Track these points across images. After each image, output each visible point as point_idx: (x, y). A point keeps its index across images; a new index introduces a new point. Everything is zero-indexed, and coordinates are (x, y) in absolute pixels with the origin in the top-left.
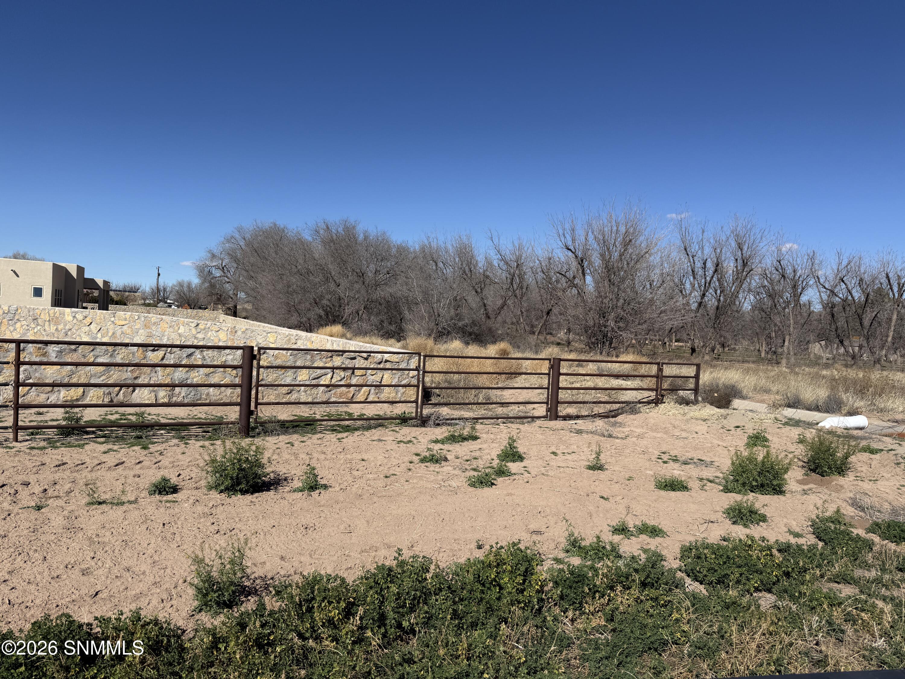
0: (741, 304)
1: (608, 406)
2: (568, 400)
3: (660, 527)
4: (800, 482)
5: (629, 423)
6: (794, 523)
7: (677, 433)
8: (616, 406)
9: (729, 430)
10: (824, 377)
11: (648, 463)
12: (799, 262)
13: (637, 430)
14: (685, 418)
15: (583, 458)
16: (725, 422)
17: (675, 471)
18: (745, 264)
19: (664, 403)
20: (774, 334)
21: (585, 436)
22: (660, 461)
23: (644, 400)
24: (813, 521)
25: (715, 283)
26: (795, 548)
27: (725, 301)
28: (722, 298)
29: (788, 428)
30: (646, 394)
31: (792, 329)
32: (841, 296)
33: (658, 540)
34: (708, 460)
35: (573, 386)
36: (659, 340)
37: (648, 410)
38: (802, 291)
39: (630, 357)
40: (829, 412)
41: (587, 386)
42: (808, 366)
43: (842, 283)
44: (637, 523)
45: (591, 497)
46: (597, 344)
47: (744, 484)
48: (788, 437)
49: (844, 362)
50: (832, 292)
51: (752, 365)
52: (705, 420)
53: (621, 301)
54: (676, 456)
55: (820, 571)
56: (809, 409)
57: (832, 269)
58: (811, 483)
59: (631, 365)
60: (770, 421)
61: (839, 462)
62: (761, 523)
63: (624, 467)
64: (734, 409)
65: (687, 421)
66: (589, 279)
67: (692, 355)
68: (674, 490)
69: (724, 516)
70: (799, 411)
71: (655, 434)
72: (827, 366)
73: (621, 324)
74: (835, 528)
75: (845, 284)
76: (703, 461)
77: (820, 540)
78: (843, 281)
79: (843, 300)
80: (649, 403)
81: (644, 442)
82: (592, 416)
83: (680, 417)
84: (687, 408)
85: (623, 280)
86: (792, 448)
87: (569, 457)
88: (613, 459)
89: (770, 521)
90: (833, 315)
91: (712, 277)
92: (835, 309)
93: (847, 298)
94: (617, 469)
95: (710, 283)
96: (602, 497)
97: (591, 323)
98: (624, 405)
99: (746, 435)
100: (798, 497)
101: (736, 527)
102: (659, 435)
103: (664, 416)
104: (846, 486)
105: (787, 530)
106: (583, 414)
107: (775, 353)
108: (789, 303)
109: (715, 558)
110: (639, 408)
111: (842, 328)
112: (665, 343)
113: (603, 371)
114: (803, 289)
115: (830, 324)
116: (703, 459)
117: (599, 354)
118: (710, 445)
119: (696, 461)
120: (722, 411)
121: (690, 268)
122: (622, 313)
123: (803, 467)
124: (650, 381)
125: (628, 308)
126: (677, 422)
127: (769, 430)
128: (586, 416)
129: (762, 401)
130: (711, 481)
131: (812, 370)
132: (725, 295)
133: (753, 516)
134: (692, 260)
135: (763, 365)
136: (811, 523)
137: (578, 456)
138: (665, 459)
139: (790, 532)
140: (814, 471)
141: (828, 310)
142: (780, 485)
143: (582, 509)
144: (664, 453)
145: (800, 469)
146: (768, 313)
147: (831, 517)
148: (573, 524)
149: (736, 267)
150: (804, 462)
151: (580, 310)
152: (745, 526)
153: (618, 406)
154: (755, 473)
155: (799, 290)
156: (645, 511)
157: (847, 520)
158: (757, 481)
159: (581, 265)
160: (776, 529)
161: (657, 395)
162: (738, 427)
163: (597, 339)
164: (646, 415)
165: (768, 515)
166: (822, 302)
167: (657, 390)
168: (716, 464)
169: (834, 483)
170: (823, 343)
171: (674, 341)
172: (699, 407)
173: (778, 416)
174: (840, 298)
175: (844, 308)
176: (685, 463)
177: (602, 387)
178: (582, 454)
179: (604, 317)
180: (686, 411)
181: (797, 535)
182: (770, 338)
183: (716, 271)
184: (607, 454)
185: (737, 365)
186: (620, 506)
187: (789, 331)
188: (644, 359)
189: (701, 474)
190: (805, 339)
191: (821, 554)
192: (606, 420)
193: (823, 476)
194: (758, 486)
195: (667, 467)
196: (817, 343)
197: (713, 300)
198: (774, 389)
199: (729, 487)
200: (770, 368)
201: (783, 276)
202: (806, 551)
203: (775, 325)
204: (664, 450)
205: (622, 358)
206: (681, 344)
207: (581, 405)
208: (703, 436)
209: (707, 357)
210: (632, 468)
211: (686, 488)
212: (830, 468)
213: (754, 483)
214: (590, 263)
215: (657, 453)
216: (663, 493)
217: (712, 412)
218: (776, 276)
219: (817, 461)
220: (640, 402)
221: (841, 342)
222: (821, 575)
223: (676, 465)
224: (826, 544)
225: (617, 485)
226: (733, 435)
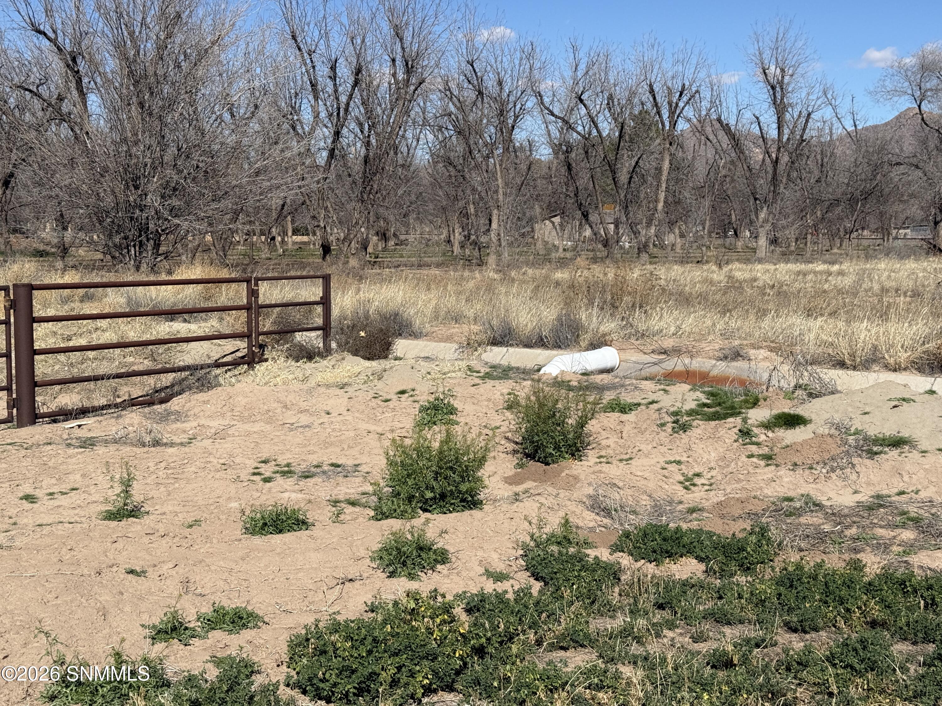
0: (412, 151)
1: (151, 381)
2: (61, 376)
3: (250, 608)
4: (510, 481)
5: (196, 410)
6: (495, 556)
7: (290, 417)
8: (167, 379)
9: (387, 401)
10: (557, 284)
11: (233, 486)
12: (506, 65)
13: (212, 424)
14: (305, 387)
15: (96, 497)
16: (380, 385)
17: (286, 495)
18: (409, 70)
19: (266, 360)
20: (472, 206)
21: (100, 450)
22: (257, 478)
23: (225, 360)
24: (525, 547)
25: (357, 110)
26: (493, 599)
27: (379, 147)
28: (373, 141)
29: (490, 383)
30: (229, 346)
31: (501, 197)
32: (580, 129)
33: (247, 634)
34: (350, 462)
35: (71, 344)
36: (262, 233)
37: (233, 380)
38: (515, 121)
39: (196, 272)
40: (560, 347)
41: (101, 341)
42: (533, 265)
43: (581, 106)
44: (203, 610)
45: (107, 575)
46: (128, 247)
47: (410, 498)
48: (489, 400)
49: (591, 254)
50: (565, 122)
51: (435, 272)
52: (342, 387)
53: (172, 150)
54: (288, 465)
55: (536, 633)
56: (528, 345)
57: (563, 78)
58: (528, 479)
59: (200, 287)
60: (459, 374)
61: (571, 436)
62: (439, 567)
63: (185, 503)
64: (396, 359)
65: (310, 391)
66: (93, 100)
67: (324, 258)
68: (280, 532)
69: (373, 565)
70: (511, 350)
71: (247, 427)
72: (563, 263)
73: (175, 202)
74: (560, 553)
75: (585, 106)
76: (339, 466)
77: (537, 579)
78: (581, 101)
79: (583, 137)
80: (235, 364)
81: (227, 446)
82: (116, 406)
83: (296, 385)
84: (309, 366)
85: (171, 104)
86: (496, 420)
87: (63, 501)
88: (162, 489)
89: (454, 559)
90: (569, 167)
91: (350, 97)
92: (573, 155)
93: (590, 134)
94: (171, 508)
95: (346, 110)
96: (132, 572)
97: (109, 201)
98: (184, 374)
99: (417, 406)
100: (505, 507)
101: (394, 580)
102: (257, 427)
103: (266, 388)
104: (582, 477)
105: (482, 570)
106: (96, 404)
107: (475, 243)
108: (492, 146)
109: (352, 647)
110: (216, 376)
111: (586, 189)
112: (273, 239)
113: (138, 304)
114: (516, 117)
115: (567, 184)
116: (339, 462)
117: (133, 270)
118: (352, 434)
119: (326, 468)
120: (374, 364)
121: (306, 78)
122: (175, 177)
123: (515, 452)
124: (237, 319)
125: (187, 167)
126: (291, 397)
127: (458, 391)
128: (103, 408)
129: (449, 339)
130: (353, 503)
131: (537, 272)
132: (377, 134)
133: (424, 555)
134: (308, 61)
135: (455, 270)
136: (521, 552)
137: (83, 496)
138: (268, 474)
139: (489, 574)
140: (531, 456)
141: (562, 157)
142: (472, 493)
143: (85, 604)
144: (265, 462)
145: (510, 456)
146: (460, 167)
147: (553, 535)
148: (62, 638)
149: (394, 75)
150: (517, 443)
151: (81, 172)
152: (411, 577)
153: (171, 377)
154: (430, 475)
155: (510, 121)
156: (222, 583)
157: (582, 535)
158: (432, 489)
159: (72, 69)
160: (464, 574)
161: (250, 346)
162: (403, 392)
163: (126, 238)
164: (229, 389)
165: (452, 550)
166: (551, 143)
167: (249, 336)
168: (364, 469)
169: (563, 474)
170: (557, 220)
171: (290, 233)
172: (332, 363)
173: (474, 363)
174: (579, 133)
175: (586, 152)
176: (307, 476)
177: (135, 339)
178: (92, 489)
179: (136, 187)
180: (308, 373)
181: (499, 577)
182: (467, 216)
183: (356, 83)
184: (149, 481)
185: (407, 272)
186: (168, 582)
187: (497, 200)
188: (224, 274)
189: (335, 492)
190: (524, 214)
191: (537, 603)
192: (147, 410)
193: (547, 464)
194: (435, 498)
195: (270, 489)
196: (547, 222)
197: (359, 145)
198: (470, 313)
199: (385, 510)
200: (466, 273)
201: (480, 93)
202: (512, 603)
203: (474, 190)
204: (264, 456)
205: (181, 274)
206: (305, 239)
207: (92, 385)
208: (341, 418)
209: (353, 262)
210: (201, 502)
211: (304, 522)
212: (557, 448)
213: (429, 495)
214: (95, 66)
215: (251, 464)
216: (258, 540)
217: (357, 369)
218: (470, 94)
219: (536, 438)
220: (217, 365)
221: (585, 216)
222: (537, 641)
223: (288, 483)
224: (546, 584)
225: (164, 541)
226: (394, 410)
